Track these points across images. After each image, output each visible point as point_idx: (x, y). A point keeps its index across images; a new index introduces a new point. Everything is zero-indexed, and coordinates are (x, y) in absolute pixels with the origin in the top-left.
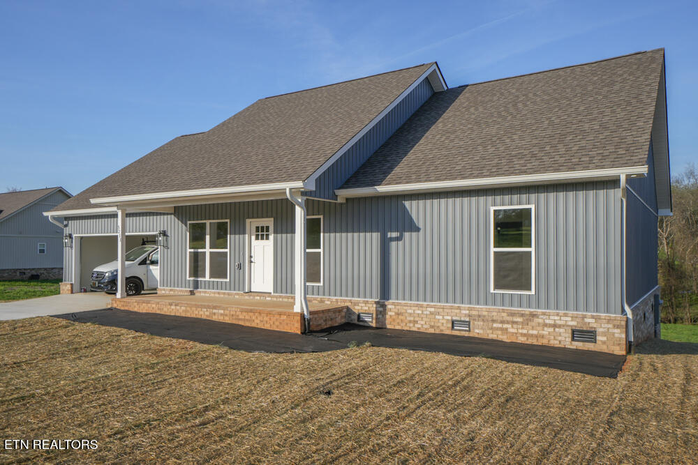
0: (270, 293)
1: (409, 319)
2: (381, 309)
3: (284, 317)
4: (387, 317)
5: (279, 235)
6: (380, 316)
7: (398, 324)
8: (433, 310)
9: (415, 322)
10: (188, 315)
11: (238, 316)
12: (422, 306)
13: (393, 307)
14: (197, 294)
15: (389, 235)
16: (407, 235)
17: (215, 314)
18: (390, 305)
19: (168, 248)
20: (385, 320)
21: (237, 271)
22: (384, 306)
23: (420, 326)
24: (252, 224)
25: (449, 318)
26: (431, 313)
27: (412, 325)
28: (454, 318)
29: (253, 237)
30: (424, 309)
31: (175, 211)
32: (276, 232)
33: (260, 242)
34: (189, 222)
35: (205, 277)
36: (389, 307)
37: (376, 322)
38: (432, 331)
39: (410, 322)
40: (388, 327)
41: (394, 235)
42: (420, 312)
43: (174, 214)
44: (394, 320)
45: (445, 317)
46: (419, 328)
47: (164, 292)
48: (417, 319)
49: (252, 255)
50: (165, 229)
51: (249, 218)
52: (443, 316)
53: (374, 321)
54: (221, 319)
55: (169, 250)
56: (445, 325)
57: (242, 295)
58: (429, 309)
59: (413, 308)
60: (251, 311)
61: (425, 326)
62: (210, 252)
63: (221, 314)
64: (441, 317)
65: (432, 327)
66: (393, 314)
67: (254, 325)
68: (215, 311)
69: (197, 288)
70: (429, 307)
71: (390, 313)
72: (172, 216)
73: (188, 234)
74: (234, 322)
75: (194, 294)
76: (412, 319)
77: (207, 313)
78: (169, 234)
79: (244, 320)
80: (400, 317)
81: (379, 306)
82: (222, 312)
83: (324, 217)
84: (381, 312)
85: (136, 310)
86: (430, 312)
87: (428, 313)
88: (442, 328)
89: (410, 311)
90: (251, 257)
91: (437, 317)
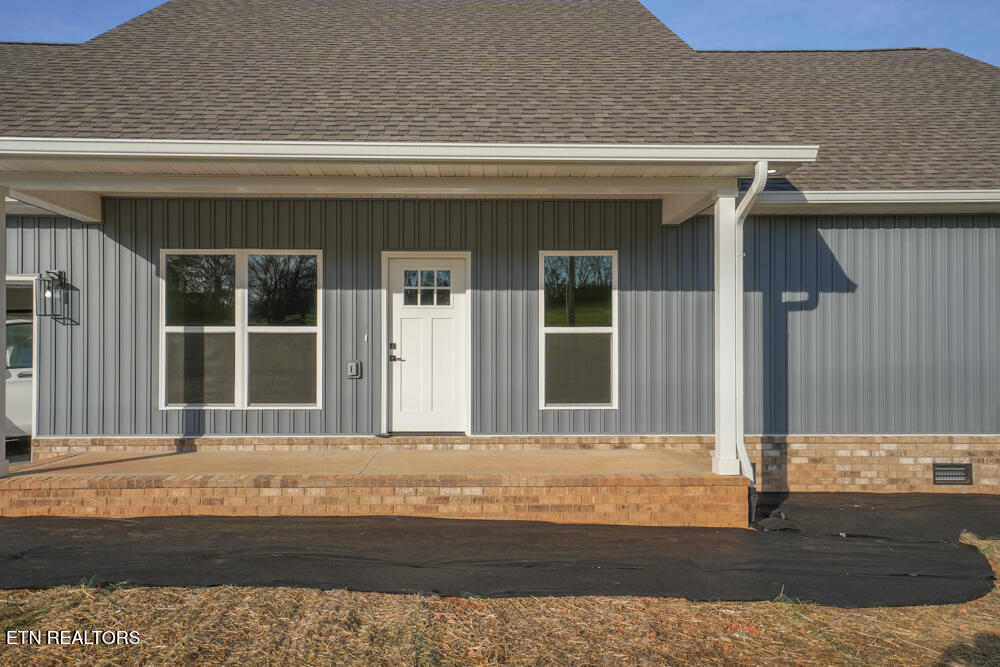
0: (462, 434)
1: (840, 468)
2: (775, 453)
3: (692, 492)
4: (790, 468)
5: (489, 295)
6: (773, 468)
7: (817, 482)
8: (893, 447)
9: (855, 474)
10: (340, 510)
11: (536, 499)
12: (871, 442)
13: (805, 446)
14: (203, 449)
15: (786, 297)
16: (827, 299)
17: (446, 500)
18: (796, 442)
19: (74, 323)
20: (786, 475)
21: (349, 384)
22: (782, 446)
23: (864, 482)
24: (395, 263)
25: (928, 461)
26: (891, 454)
27: (847, 481)
28: (939, 461)
29: (398, 298)
30: (874, 447)
31: (104, 217)
32: (477, 284)
33: (419, 309)
34: (164, 253)
35: (231, 400)
36: (794, 447)
37: (763, 483)
38: (892, 489)
39: (844, 474)
40: (793, 488)
41: (801, 296)
42: (865, 453)
43: (102, 227)
44: (806, 474)
45: (920, 460)
46: (864, 487)
47: (61, 450)
48: (858, 468)
49: (395, 340)
50: (63, 267)
51: (389, 248)
52: (915, 458)
53: (759, 480)
54: (472, 512)
55: (79, 330)
56: (919, 475)
57: (373, 443)
58: (886, 446)
59: (851, 447)
60: (585, 482)
61: (878, 482)
62: (251, 336)
63: (475, 500)
64: (910, 461)
65: (892, 481)
66: (804, 460)
67: (591, 518)
68: (444, 491)
69: (200, 431)
70: (886, 444)
71: (795, 460)
72: (95, 233)
73: (163, 283)
74: (523, 516)
75: (193, 449)
76: (848, 468)
77: (421, 500)
78: (78, 283)
79: (559, 508)
80: (820, 466)
81: (769, 446)
82: (477, 491)
83: (620, 254)
84: (775, 460)
85: (89, 511)
86: (887, 451)
87: (883, 454)
88: (914, 482)
89: (842, 453)
90: (392, 346)
91: (904, 461)
